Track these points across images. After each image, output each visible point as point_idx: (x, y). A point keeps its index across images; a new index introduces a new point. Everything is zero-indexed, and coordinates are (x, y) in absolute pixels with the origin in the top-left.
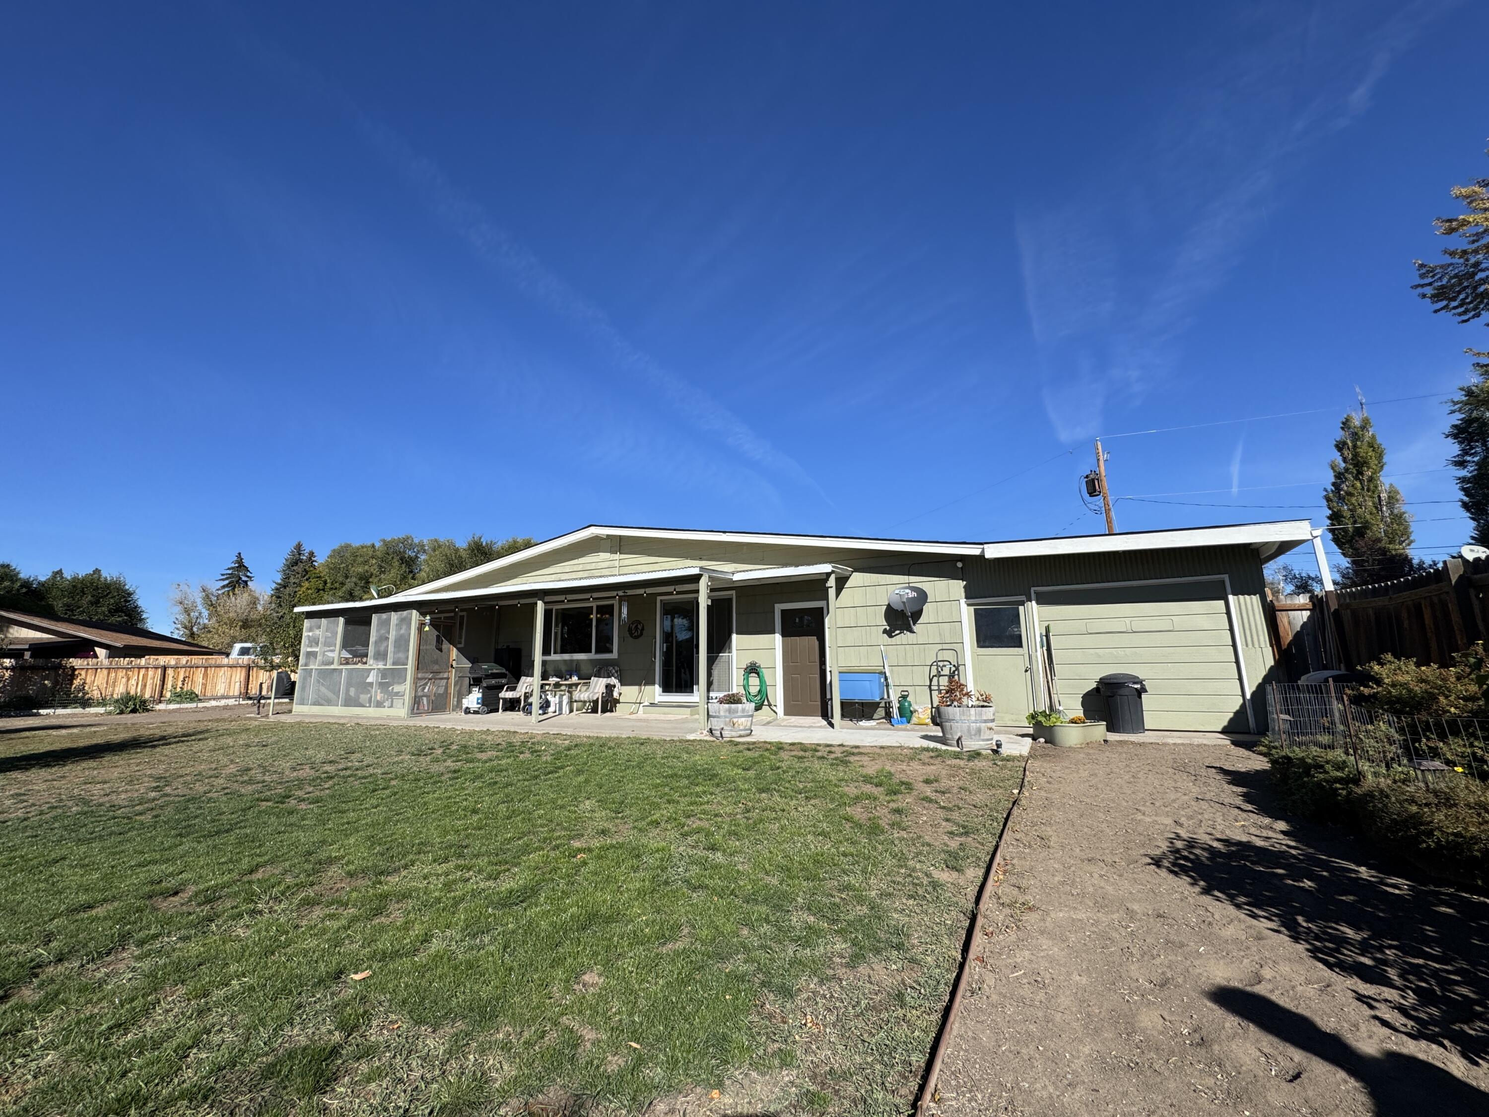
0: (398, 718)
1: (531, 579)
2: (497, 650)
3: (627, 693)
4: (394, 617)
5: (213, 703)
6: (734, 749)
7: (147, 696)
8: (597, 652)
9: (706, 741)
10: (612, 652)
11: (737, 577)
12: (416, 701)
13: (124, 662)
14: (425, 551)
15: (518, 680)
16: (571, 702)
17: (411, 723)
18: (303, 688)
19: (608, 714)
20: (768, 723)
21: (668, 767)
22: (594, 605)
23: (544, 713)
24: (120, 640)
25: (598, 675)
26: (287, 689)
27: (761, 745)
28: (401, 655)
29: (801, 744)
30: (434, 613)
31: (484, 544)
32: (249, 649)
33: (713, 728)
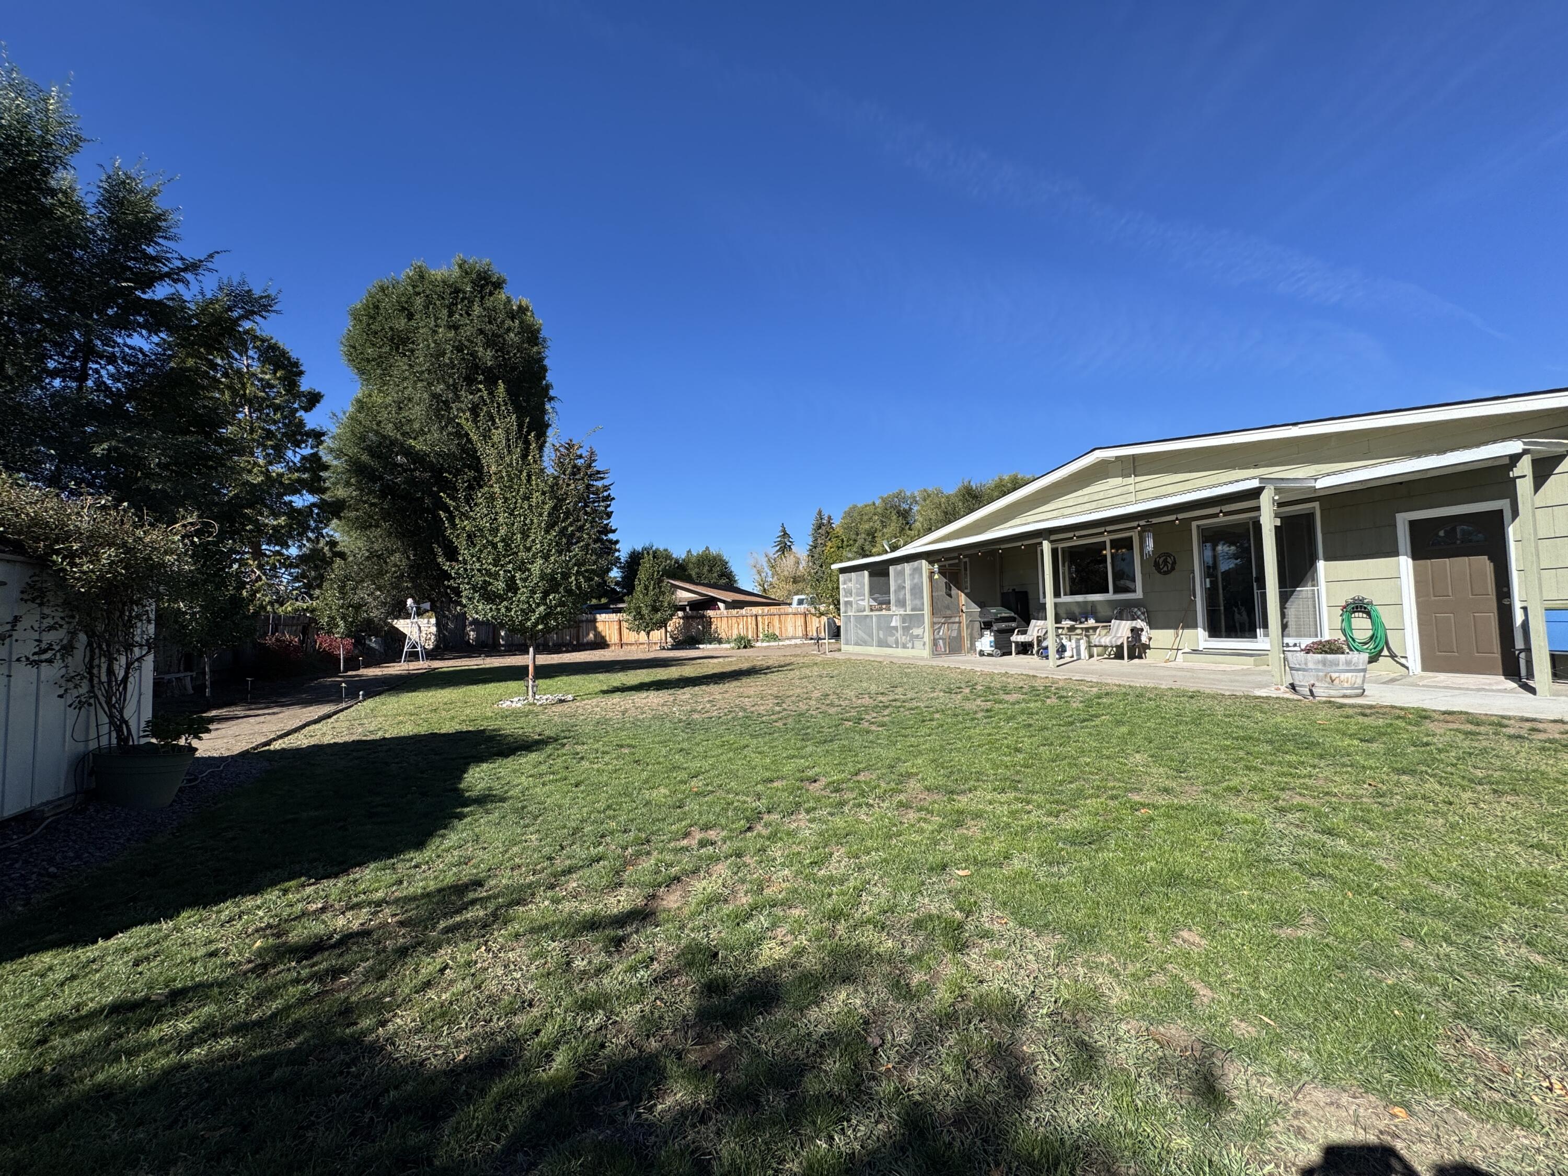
0: (922, 659)
1: (1031, 519)
2: (1003, 594)
3: (1159, 638)
4: (907, 567)
5: (787, 642)
6: (1338, 712)
7: (750, 637)
8: (1115, 592)
9: (1288, 699)
10: (1134, 591)
11: (1320, 484)
12: (935, 643)
13: (734, 612)
14: (916, 502)
15: (1028, 624)
16: (1090, 646)
17: (934, 664)
18: (846, 630)
19: (1136, 661)
20: (1393, 681)
21: (1237, 727)
22: (1107, 538)
23: (1061, 658)
24: (729, 596)
25: (1120, 617)
26: (836, 633)
27: (1387, 710)
28: (918, 602)
29: (1466, 713)
30: (940, 560)
31: (974, 488)
32: (803, 600)
33: (1297, 683)
